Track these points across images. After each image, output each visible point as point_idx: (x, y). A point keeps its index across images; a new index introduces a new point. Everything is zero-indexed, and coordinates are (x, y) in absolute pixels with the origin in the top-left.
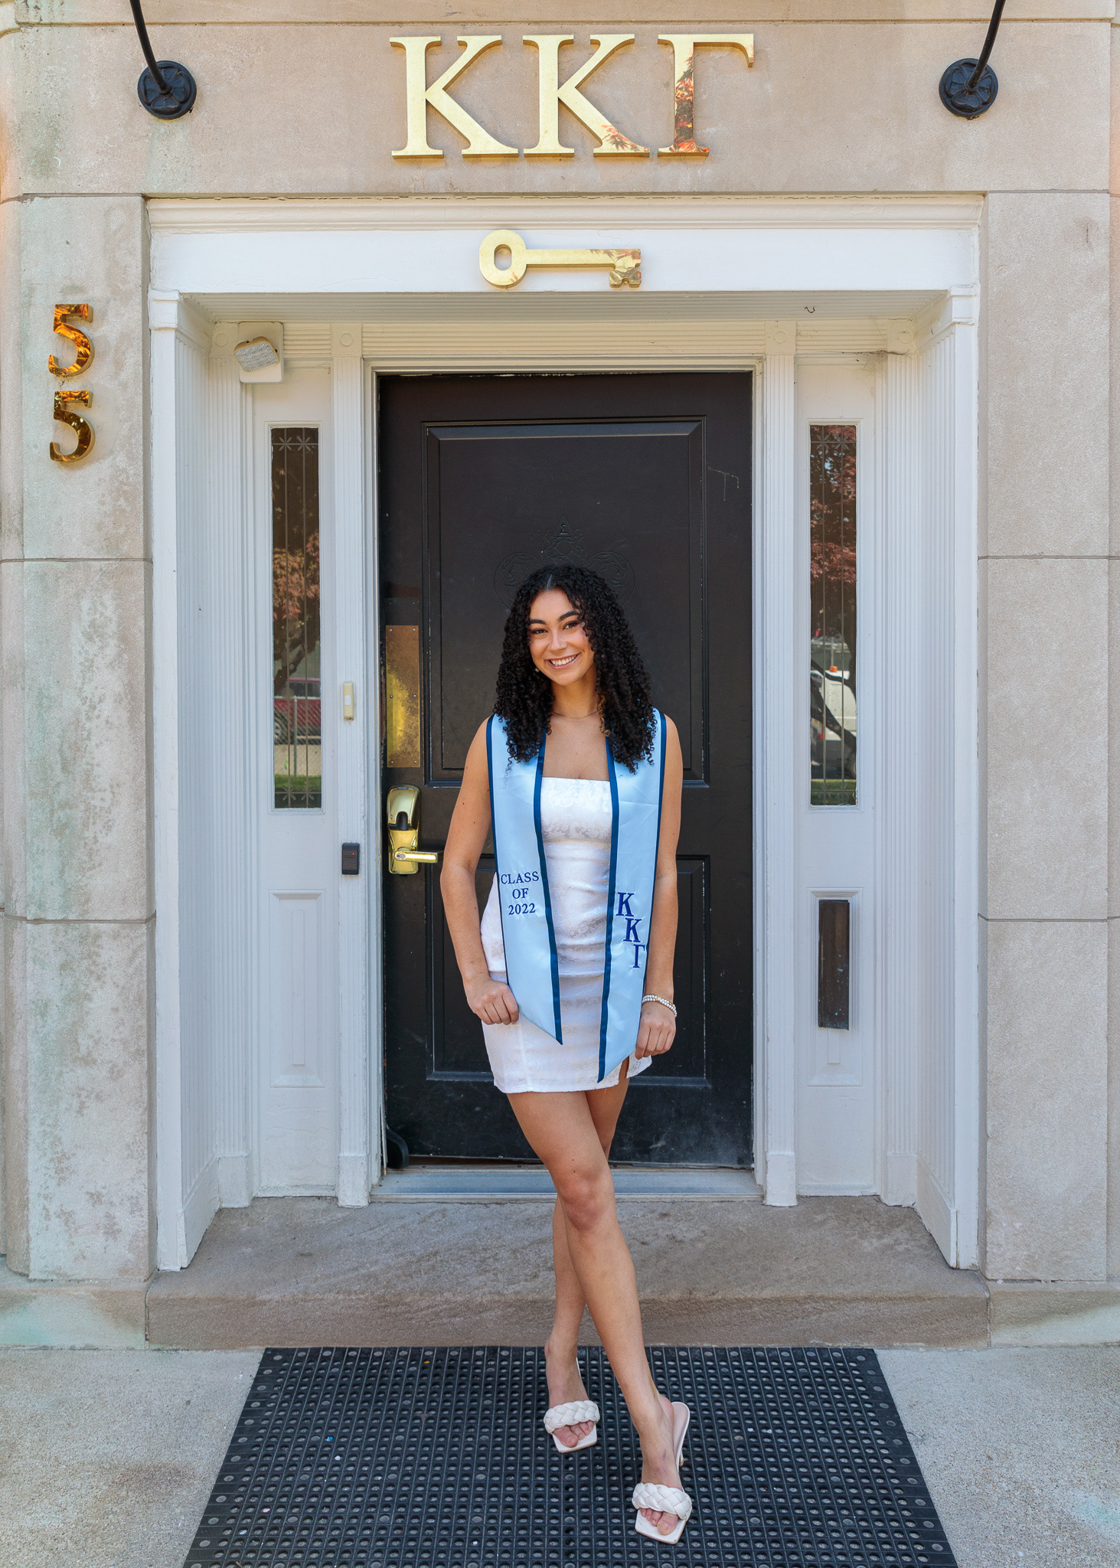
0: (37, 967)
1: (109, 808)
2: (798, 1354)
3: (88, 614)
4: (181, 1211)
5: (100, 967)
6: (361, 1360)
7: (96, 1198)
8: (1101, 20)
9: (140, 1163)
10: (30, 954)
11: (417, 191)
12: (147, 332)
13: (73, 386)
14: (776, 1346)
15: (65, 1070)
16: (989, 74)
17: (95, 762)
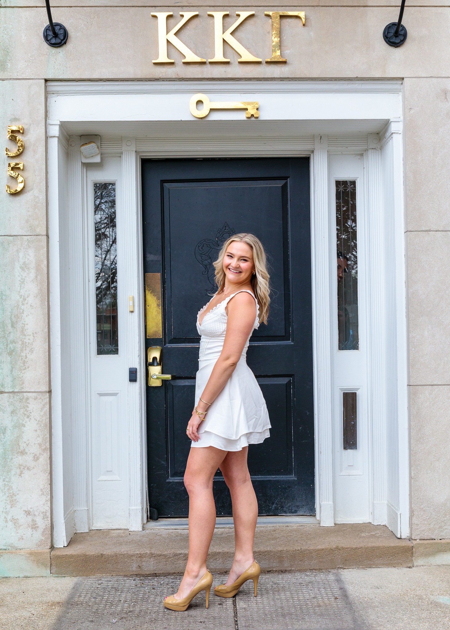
0: (1, 412)
1: (32, 343)
3: (22, 259)
4: (63, 521)
5: (29, 412)
7: (28, 513)
8: (449, 6)
9: (47, 497)
11: (163, 77)
12: (47, 138)
13: (16, 161)
15: (14, 457)
16: (404, 28)
17: (26, 323)
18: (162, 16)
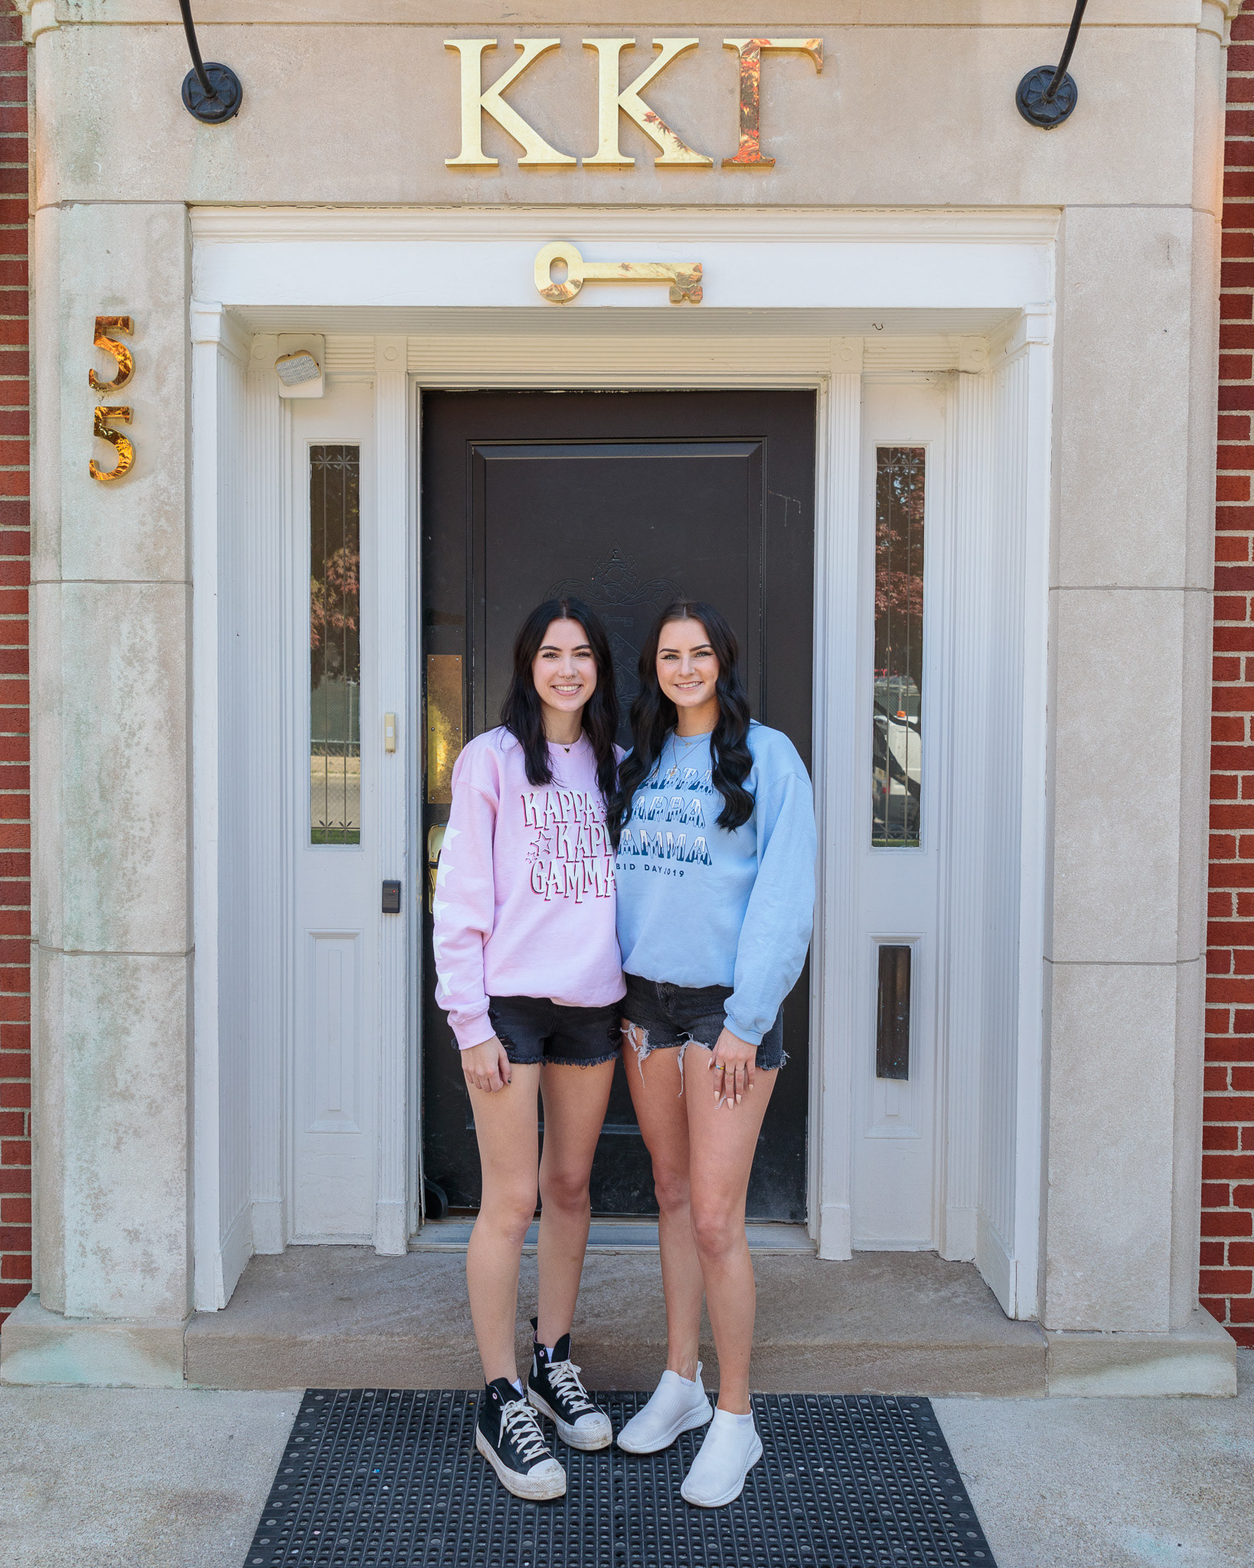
0: (74, 999)
1: (148, 838)
2: (851, 1401)
3: (128, 638)
4: (218, 1251)
6: (404, 1401)
8: (1186, 26)
9: (178, 1199)
10: (67, 986)
11: (470, 201)
12: (189, 345)
13: (114, 400)
14: (828, 1393)
15: (102, 1104)
16: (1069, 79)
17: (134, 790)
18: (470, 50)
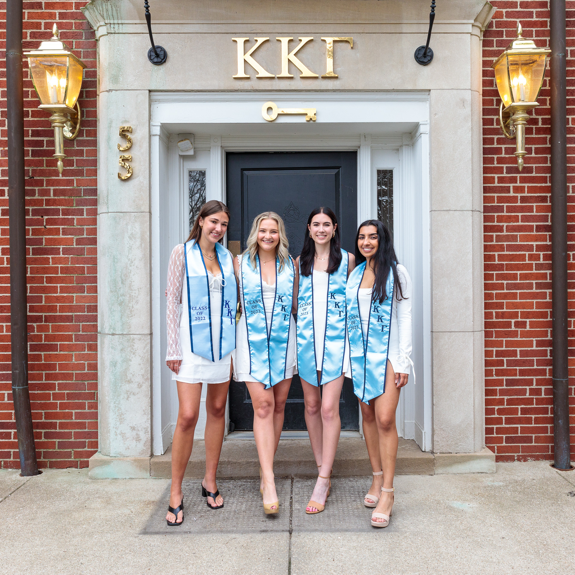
0: (113, 350)
1: (137, 296)
3: (130, 230)
4: (161, 435)
5: (134, 350)
7: (133, 428)
8: (467, 33)
9: (148, 416)
11: (241, 89)
12: (150, 136)
15: (122, 385)
16: (431, 51)
17: (133, 280)
18: (240, 41)
